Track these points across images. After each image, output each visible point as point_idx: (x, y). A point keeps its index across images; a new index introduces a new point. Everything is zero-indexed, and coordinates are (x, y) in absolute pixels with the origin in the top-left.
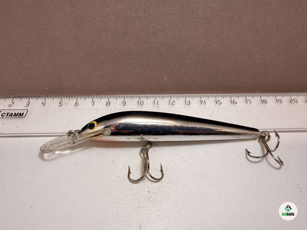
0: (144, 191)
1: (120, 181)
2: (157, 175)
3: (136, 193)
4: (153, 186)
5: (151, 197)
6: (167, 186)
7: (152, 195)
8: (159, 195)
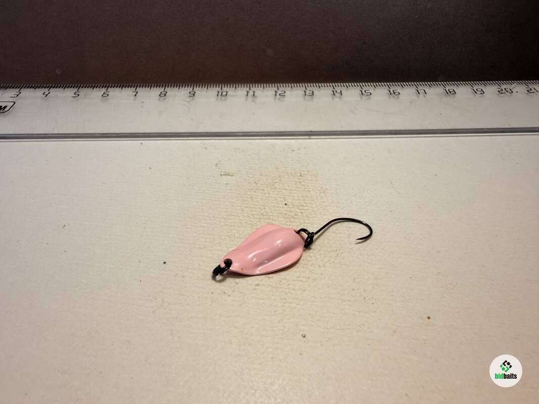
0: (278, 204)
1: (231, 190)
2: (300, 182)
3: (262, 207)
4: (294, 196)
5: (291, 211)
6: (318, 196)
7: (293, 209)
8: (306, 208)
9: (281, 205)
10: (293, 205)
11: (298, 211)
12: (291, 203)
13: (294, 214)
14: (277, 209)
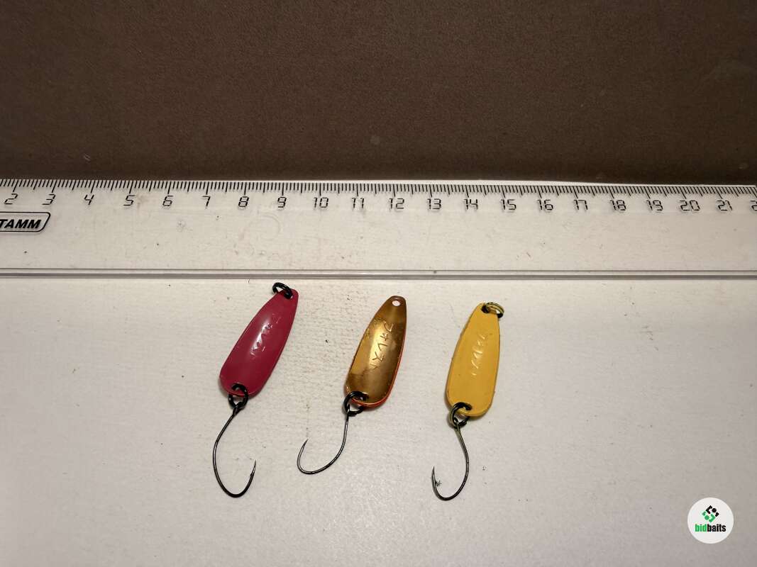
0: (318, 340)
4: (337, 330)
5: (332, 351)
7: (335, 348)
9: (320, 342)
10: (335, 342)
11: (340, 351)
12: (334, 339)
13: (334, 355)
14: (316, 347)
